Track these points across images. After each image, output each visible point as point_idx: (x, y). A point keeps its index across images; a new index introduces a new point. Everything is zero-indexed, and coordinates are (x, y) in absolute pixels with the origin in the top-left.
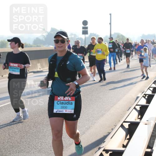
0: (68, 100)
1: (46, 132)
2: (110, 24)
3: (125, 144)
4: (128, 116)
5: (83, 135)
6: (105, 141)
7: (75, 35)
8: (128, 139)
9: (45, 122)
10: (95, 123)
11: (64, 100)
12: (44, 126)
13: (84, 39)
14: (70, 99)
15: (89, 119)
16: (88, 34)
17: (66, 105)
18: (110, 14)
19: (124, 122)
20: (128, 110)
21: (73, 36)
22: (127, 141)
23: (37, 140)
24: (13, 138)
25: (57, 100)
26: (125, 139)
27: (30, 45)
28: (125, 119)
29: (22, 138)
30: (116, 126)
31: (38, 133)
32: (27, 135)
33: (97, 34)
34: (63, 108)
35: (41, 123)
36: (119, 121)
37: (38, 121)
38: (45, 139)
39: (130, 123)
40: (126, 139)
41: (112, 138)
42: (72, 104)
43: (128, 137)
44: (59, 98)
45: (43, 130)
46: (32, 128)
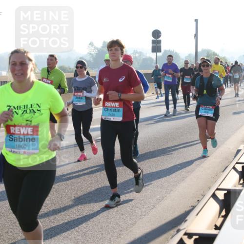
2: (196, 35)
3: (218, 225)
4: (224, 179)
5: (153, 210)
7: (140, 53)
8: (222, 217)
10: (172, 190)
13: (155, 59)
15: (161, 185)
16: (161, 52)
18: (196, 21)
19: (218, 189)
20: (223, 171)
21: (137, 55)
22: (221, 219)
26: (219, 217)
27: (70, 69)
28: (219, 186)
30: (204, 196)
33: (175, 52)
36: (210, 188)
39: (226, 192)
40: (221, 216)
41: (198, 215)
43: (223, 213)
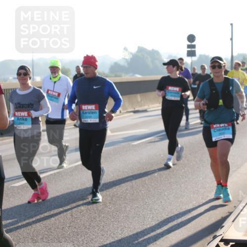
0: (225, 126)
1: (129, 210)
2: (231, 39)
6: (223, 225)
9: (129, 195)
11: (220, 127)
12: (126, 202)
13: (190, 64)
14: (226, 125)
16: (195, 56)
17: (223, 131)
18: (232, 25)
23: (116, 223)
24: (79, 221)
25: (213, 128)
29: (92, 221)
31: (118, 213)
32: (100, 216)
34: (220, 134)
35: (122, 198)
37: (117, 194)
38: (128, 223)
42: (229, 129)
44: (215, 126)
45: (125, 207)
46: (108, 204)
